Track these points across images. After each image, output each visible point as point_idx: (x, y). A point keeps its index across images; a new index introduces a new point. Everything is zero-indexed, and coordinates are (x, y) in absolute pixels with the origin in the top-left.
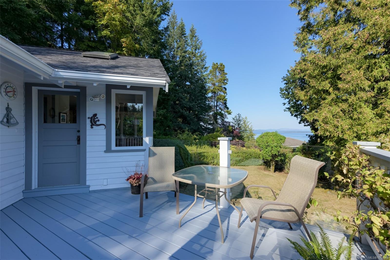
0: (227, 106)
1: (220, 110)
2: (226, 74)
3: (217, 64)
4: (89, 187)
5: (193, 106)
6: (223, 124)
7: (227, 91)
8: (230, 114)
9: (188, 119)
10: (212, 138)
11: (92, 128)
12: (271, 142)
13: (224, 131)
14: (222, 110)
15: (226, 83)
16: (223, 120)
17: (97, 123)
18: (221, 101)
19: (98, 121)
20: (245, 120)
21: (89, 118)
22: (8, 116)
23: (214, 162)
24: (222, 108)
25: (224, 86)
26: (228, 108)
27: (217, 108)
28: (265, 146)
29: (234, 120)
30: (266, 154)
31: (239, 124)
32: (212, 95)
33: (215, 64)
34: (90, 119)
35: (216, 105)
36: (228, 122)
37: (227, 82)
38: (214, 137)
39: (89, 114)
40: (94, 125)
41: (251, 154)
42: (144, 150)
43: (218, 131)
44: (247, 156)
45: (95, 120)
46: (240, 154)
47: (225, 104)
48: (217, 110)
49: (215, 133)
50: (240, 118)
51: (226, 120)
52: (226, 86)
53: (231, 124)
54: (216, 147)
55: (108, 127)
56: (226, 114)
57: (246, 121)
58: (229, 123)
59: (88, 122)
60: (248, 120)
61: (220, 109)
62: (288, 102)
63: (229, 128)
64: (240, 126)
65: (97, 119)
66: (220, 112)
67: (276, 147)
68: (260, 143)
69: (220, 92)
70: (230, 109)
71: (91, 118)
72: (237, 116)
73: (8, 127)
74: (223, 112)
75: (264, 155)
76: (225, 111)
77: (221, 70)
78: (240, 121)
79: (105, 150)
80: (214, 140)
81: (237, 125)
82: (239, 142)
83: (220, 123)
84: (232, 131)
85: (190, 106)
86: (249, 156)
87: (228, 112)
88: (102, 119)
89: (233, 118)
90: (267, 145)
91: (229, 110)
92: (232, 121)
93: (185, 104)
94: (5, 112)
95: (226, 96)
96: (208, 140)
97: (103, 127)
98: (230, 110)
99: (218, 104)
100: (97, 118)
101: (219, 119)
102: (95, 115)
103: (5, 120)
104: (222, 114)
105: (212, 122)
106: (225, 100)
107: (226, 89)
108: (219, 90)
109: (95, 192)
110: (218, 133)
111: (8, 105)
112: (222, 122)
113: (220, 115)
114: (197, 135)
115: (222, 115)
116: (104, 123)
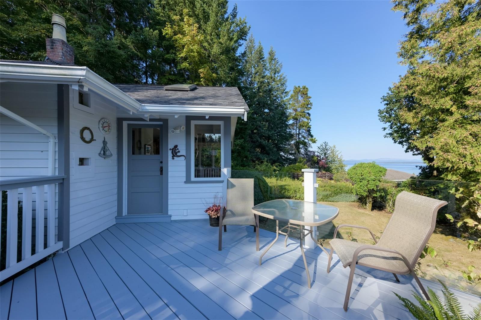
0: (311, 134)
1: (303, 139)
2: (310, 98)
3: (299, 87)
4: (170, 216)
5: (272, 134)
6: (307, 154)
7: (311, 117)
8: (314, 142)
9: (267, 149)
10: (294, 169)
11: (173, 159)
12: (367, 175)
13: (308, 161)
14: (305, 138)
15: (310, 108)
16: (306, 149)
17: (177, 155)
18: (304, 128)
19: (179, 152)
20: (333, 148)
21: (170, 149)
22: (104, 149)
23: (296, 196)
24: (305, 136)
25: (307, 112)
26: (312, 136)
27: (299, 136)
28: (359, 179)
29: (319, 149)
30: (361, 188)
31: (325, 154)
32: (293, 122)
33: (297, 87)
34: (171, 151)
35: (298, 133)
36: (312, 151)
37: (311, 107)
38: (295, 168)
39: (171, 146)
40: (175, 156)
41: (341, 188)
42: (222, 182)
43: (300, 162)
44: (337, 190)
45: (176, 151)
46: (327, 188)
47: (309, 131)
48: (299, 138)
49: (297, 164)
50: (327, 147)
51: (310, 149)
52: (309, 112)
53: (316, 154)
54: (298, 179)
55: (187, 158)
56: (310, 142)
57: (335, 150)
58: (314, 152)
59: (170, 152)
60: (337, 149)
61: (303, 137)
62: (390, 127)
63: (314, 158)
64: (326, 156)
65: (177, 151)
66: (303, 141)
67: (374, 181)
68: (353, 176)
69: (302, 118)
71: (173, 149)
72: (324, 144)
73: (105, 158)
74: (306, 140)
75: (358, 190)
76: (309, 139)
77: (303, 93)
78: (327, 150)
79: (185, 181)
80: (296, 171)
81: (323, 154)
82: (325, 174)
83: (303, 153)
84: (318, 161)
85: (269, 135)
86: (339, 190)
87: (311, 140)
88: (182, 151)
89: (318, 147)
90: (361, 178)
91: (313, 138)
92: (318, 150)
93: (264, 133)
94: (102, 145)
95: (309, 123)
96: (289, 171)
97: (183, 158)
98: (315, 138)
99: (300, 131)
100: (178, 149)
101: (301, 148)
102: (176, 146)
103: (102, 152)
104: (306, 143)
105: (293, 152)
106: (309, 127)
107: (309, 114)
108: (301, 116)
109: (175, 221)
110: (301, 164)
111: (105, 139)
112: (305, 151)
113: (303, 144)
114: (277, 167)
116: (185, 154)
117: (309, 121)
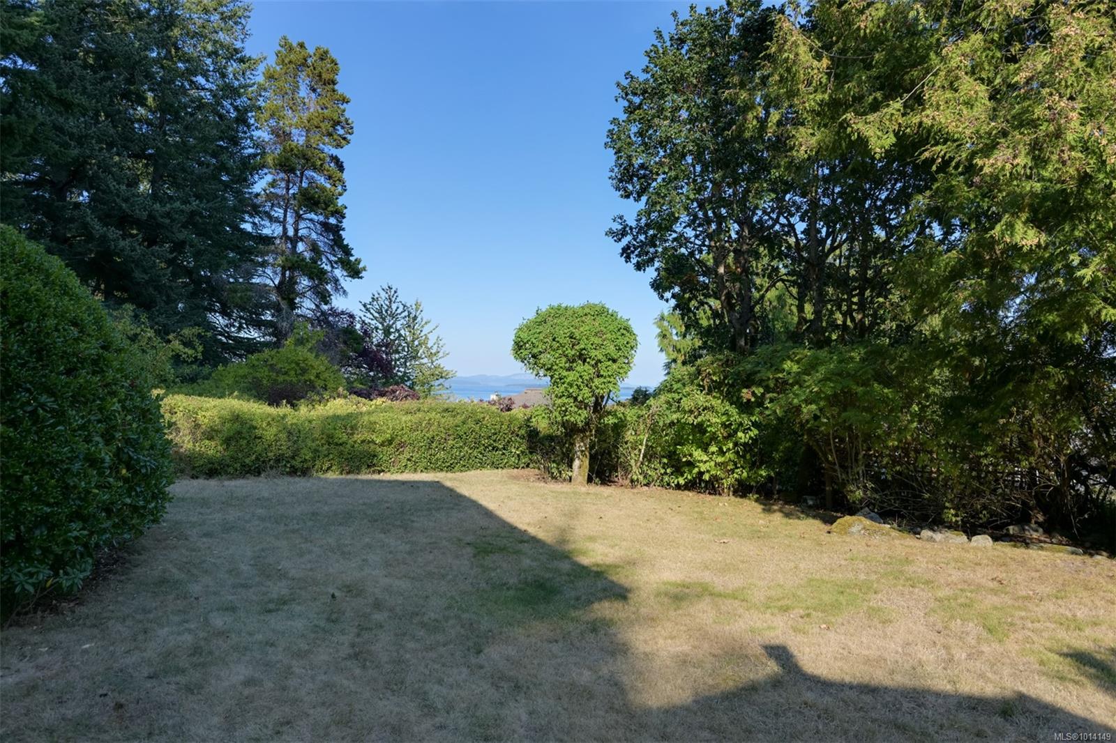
0: (345, 242)
1: (310, 256)
2: (345, 101)
3: (302, 45)
5: (168, 215)
6: (324, 321)
7: (345, 176)
8: (354, 271)
14: (319, 256)
15: (345, 139)
16: (323, 300)
20: (413, 312)
24: (320, 245)
25: (334, 152)
26: (347, 251)
27: (294, 245)
29: (369, 310)
31: (387, 332)
33: (295, 45)
35: (291, 233)
36: (343, 313)
37: (349, 137)
44: (464, 423)
47: (334, 232)
48: (296, 254)
50: (394, 306)
52: (340, 153)
53: (358, 323)
56: (338, 272)
57: (419, 319)
58: (350, 318)
60: (423, 316)
61: (312, 249)
64: (391, 337)
66: (312, 263)
67: (614, 361)
69: (312, 173)
70: (356, 254)
72: (383, 295)
74: (323, 263)
76: (334, 260)
77: (320, 76)
78: (393, 316)
81: (380, 331)
83: (310, 315)
87: (345, 266)
89: (365, 306)
91: (352, 258)
95: (340, 194)
98: (358, 261)
101: (303, 293)
104: (321, 273)
106: (336, 214)
107: (341, 167)
112: (317, 308)
113: (310, 277)
115: (319, 277)
117: (340, 189)
